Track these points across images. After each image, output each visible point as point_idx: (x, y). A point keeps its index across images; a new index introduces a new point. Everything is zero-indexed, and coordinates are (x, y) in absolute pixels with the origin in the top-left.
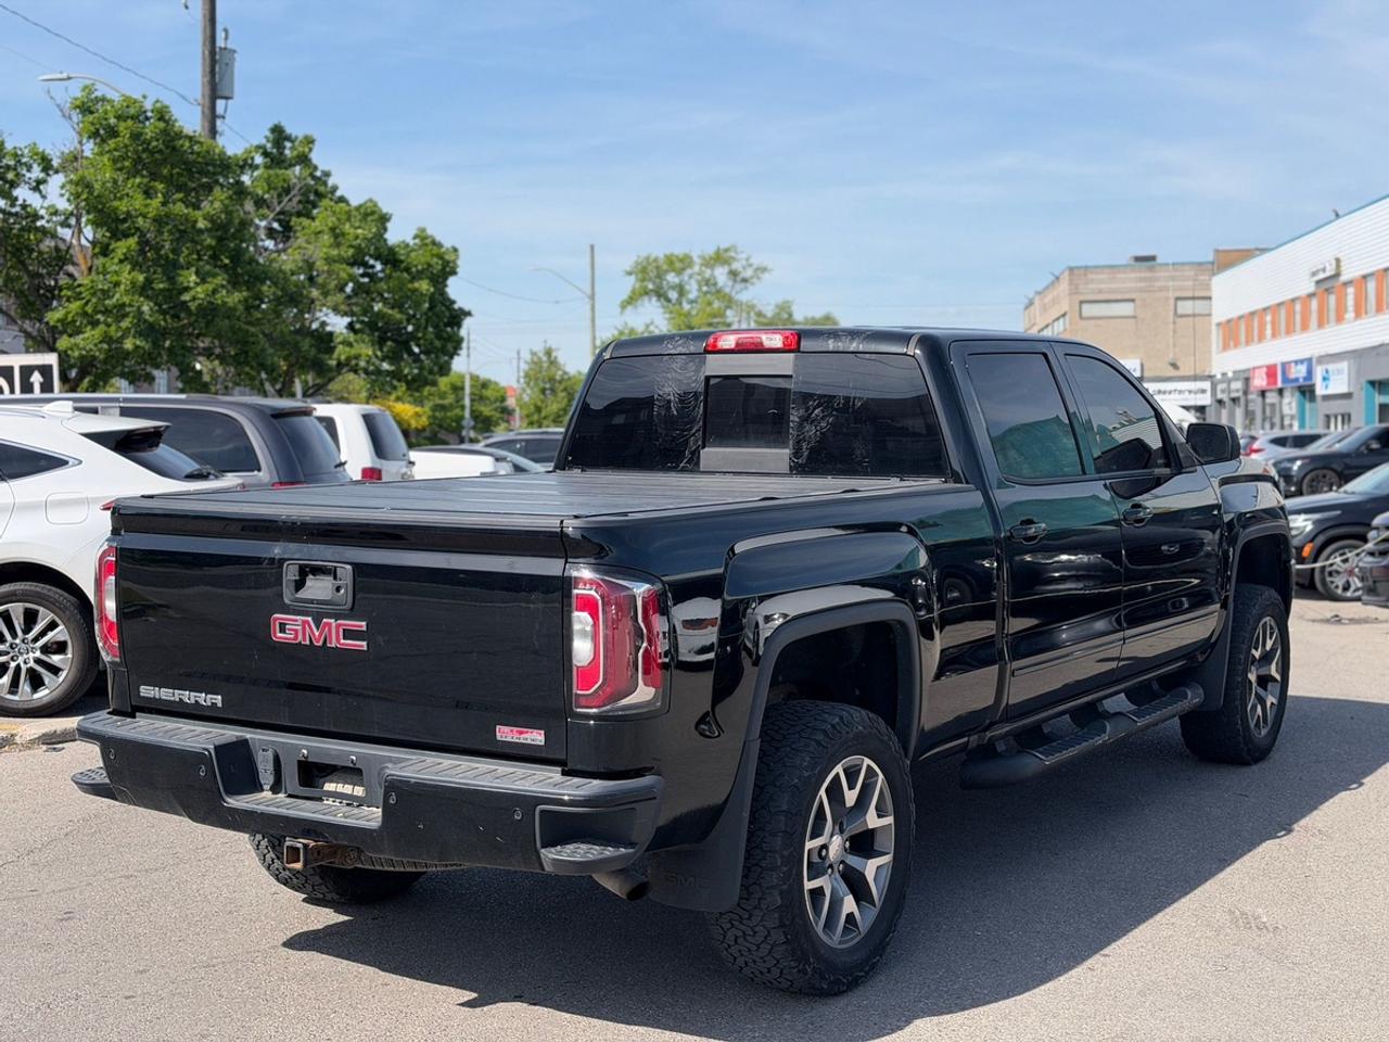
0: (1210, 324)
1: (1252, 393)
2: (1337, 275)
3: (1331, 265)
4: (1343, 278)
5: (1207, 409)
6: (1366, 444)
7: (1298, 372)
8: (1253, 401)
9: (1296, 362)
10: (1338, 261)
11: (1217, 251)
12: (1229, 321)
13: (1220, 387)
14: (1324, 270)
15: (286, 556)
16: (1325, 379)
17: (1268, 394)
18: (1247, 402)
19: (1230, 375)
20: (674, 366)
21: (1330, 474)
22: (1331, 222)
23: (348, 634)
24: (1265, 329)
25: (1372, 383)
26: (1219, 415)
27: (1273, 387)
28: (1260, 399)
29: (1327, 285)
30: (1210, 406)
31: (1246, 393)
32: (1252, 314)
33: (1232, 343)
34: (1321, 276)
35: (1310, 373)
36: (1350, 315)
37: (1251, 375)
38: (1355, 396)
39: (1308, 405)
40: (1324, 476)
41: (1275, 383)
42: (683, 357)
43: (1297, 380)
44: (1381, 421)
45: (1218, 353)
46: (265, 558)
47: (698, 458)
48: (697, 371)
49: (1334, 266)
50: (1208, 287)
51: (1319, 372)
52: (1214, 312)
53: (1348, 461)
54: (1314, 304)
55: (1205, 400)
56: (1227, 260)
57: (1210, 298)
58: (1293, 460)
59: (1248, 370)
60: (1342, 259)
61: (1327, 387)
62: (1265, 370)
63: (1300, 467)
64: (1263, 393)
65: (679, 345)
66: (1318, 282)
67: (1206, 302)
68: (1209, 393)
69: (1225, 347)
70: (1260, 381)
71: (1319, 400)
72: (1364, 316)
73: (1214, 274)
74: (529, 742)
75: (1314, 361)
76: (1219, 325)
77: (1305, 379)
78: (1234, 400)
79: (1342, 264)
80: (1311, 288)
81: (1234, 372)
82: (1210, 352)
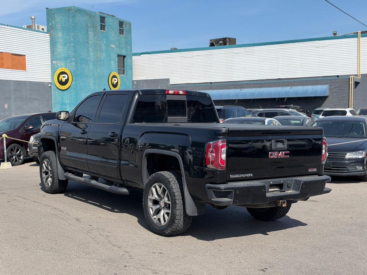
23: (286, 154)
47: (167, 119)
48: (165, 99)
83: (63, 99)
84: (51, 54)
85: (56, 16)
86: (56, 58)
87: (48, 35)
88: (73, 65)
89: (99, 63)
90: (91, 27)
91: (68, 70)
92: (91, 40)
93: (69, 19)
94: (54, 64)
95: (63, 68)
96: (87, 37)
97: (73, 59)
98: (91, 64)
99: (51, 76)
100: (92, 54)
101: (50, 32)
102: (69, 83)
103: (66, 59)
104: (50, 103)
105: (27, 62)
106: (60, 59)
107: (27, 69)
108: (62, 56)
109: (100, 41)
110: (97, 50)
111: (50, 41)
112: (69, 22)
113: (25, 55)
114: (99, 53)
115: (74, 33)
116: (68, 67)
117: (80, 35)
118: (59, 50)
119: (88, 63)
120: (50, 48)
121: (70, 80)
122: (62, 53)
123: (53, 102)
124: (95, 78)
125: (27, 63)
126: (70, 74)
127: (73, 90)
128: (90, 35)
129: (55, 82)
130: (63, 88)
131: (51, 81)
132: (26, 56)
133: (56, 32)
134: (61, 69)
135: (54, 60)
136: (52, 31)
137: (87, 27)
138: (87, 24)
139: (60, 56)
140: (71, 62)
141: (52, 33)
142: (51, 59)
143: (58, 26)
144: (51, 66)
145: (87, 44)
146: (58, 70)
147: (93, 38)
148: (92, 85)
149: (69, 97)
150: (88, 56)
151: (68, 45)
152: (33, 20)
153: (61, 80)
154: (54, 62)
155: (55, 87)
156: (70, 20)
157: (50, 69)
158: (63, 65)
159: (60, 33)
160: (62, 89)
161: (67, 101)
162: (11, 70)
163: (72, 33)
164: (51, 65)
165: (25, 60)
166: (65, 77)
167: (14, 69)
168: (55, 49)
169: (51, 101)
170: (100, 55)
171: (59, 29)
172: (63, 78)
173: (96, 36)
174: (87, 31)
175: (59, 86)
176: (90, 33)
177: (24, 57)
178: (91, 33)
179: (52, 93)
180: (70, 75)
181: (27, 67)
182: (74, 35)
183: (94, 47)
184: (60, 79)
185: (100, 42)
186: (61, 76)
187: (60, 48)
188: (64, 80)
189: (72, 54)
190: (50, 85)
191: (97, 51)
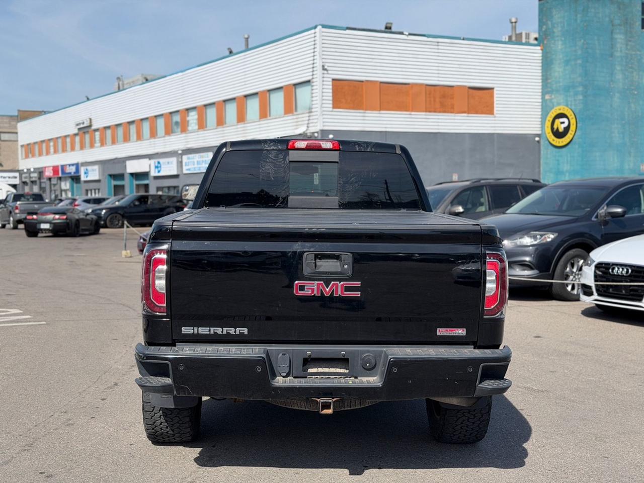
0: (17, 145)
1: (44, 179)
2: (90, 126)
3: (87, 121)
4: (94, 127)
5: (18, 186)
6: (133, 202)
7: (72, 169)
8: (44, 182)
9: (70, 165)
10: (91, 119)
11: (19, 111)
12: (28, 145)
13: (24, 176)
14: (83, 123)
15: (305, 250)
16: (85, 173)
17: (52, 180)
18: (40, 183)
19: (32, 170)
20: (270, 156)
21: (118, 216)
22: (85, 102)
23: (348, 289)
24: (50, 149)
25: (110, 176)
26: (23, 189)
27: (56, 176)
28: (48, 182)
29: (85, 130)
30: (19, 184)
31: (40, 178)
32: (42, 142)
33: (30, 155)
34: (82, 126)
35: (78, 170)
36: (98, 144)
37: (44, 170)
38: (102, 181)
39: (75, 185)
40: (116, 217)
41: (58, 174)
42: (275, 151)
43: (70, 173)
44: (137, 192)
45: (22, 159)
46: (289, 252)
47: (287, 201)
48: (284, 159)
49: (89, 122)
50: (16, 127)
51: (82, 170)
52: (19, 139)
53: (125, 210)
54: (77, 139)
55: (17, 181)
56: (25, 115)
57: (17, 133)
58: (102, 209)
59: (42, 168)
60: (92, 119)
61: (87, 177)
62: (51, 168)
63: (105, 213)
64: (50, 179)
65: (271, 146)
66: (79, 129)
67: (14, 135)
68: (18, 179)
69: (27, 157)
70: (49, 173)
71: (82, 182)
72: (105, 145)
73: (18, 122)
74: (457, 335)
75: (80, 165)
76: (22, 146)
77: (75, 173)
78: (32, 182)
79: (92, 121)
80: (76, 131)
81: (34, 169)
82: (17, 158)
83: (559, 164)
84: (542, 82)
85: (554, 13)
86: (549, 89)
87: (539, 48)
88: (580, 100)
89: (636, 92)
90: (620, 25)
91: (569, 110)
92: (619, 49)
93: (576, 16)
94: (547, 100)
95: (562, 107)
96: (612, 45)
97: (580, 89)
98: (617, 95)
99: (540, 123)
100: (619, 76)
101: (543, 43)
102: (571, 134)
103: (567, 89)
104: (537, 170)
105: (495, 99)
106: (557, 91)
107: (495, 112)
108: (561, 84)
109: (640, 51)
110: (631, 68)
111: (542, 59)
112: (576, 20)
113: (492, 89)
114: (635, 74)
115: (585, 40)
116: (569, 103)
117: (596, 42)
118: (556, 74)
119: (611, 93)
120: (542, 72)
121: (573, 128)
122: (561, 80)
123: (542, 169)
124: (624, 122)
125: (495, 102)
126: (573, 116)
127: (577, 146)
128: (618, 40)
129: (547, 133)
130: (561, 142)
131: (539, 131)
132: (495, 90)
133: (553, 42)
134: (558, 108)
135: (547, 93)
136: (546, 40)
137: (613, 25)
138: (612, 22)
139: (558, 85)
140: (576, 94)
141: (546, 44)
142: (542, 92)
143: (557, 31)
144: (542, 105)
145: (611, 59)
146: (553, 110)
147: (624, 46)
148: (617, 135)
149: (569, 159)
150: (612, 81)
151: (573, 63)
152: (514, 24)
153: (558, 129)
154: (547, 97)
155: (547, 142)
156: (579, 16)
157: (540, 110)
158: (562, 101)
159: (560, 43)
160: (557, 144)
161: (566, 167)
162: (465, 115)
163: (581, 40)
164: (542, 102)
165: (492, 96)
166: (563, 123)
167: (471, 113)
168: (548, 74)
169: (539, 167)
170: (637, 77)
171: (558, 36)
172: (561, 125)
173: (630, 41)
174: (612, 33)
175: (553, 140)
176: (617, 36)
177: (491, 91)
178: (620, 38)
179: (542, 152)
180: (572, 118)
181: (495, 109)
182: (584, 44)
183: (624, 63)
184: (555, 127)
185: (638, 53)
186: (558, 121)
187: (558, 70)
188: (561, 128)
189: (579, 79)
190: (537, 139)
191: (631, 70)
